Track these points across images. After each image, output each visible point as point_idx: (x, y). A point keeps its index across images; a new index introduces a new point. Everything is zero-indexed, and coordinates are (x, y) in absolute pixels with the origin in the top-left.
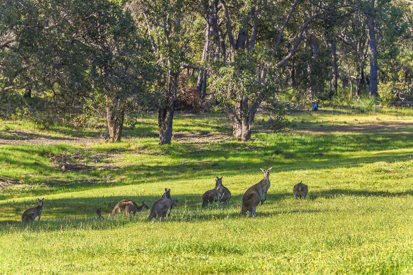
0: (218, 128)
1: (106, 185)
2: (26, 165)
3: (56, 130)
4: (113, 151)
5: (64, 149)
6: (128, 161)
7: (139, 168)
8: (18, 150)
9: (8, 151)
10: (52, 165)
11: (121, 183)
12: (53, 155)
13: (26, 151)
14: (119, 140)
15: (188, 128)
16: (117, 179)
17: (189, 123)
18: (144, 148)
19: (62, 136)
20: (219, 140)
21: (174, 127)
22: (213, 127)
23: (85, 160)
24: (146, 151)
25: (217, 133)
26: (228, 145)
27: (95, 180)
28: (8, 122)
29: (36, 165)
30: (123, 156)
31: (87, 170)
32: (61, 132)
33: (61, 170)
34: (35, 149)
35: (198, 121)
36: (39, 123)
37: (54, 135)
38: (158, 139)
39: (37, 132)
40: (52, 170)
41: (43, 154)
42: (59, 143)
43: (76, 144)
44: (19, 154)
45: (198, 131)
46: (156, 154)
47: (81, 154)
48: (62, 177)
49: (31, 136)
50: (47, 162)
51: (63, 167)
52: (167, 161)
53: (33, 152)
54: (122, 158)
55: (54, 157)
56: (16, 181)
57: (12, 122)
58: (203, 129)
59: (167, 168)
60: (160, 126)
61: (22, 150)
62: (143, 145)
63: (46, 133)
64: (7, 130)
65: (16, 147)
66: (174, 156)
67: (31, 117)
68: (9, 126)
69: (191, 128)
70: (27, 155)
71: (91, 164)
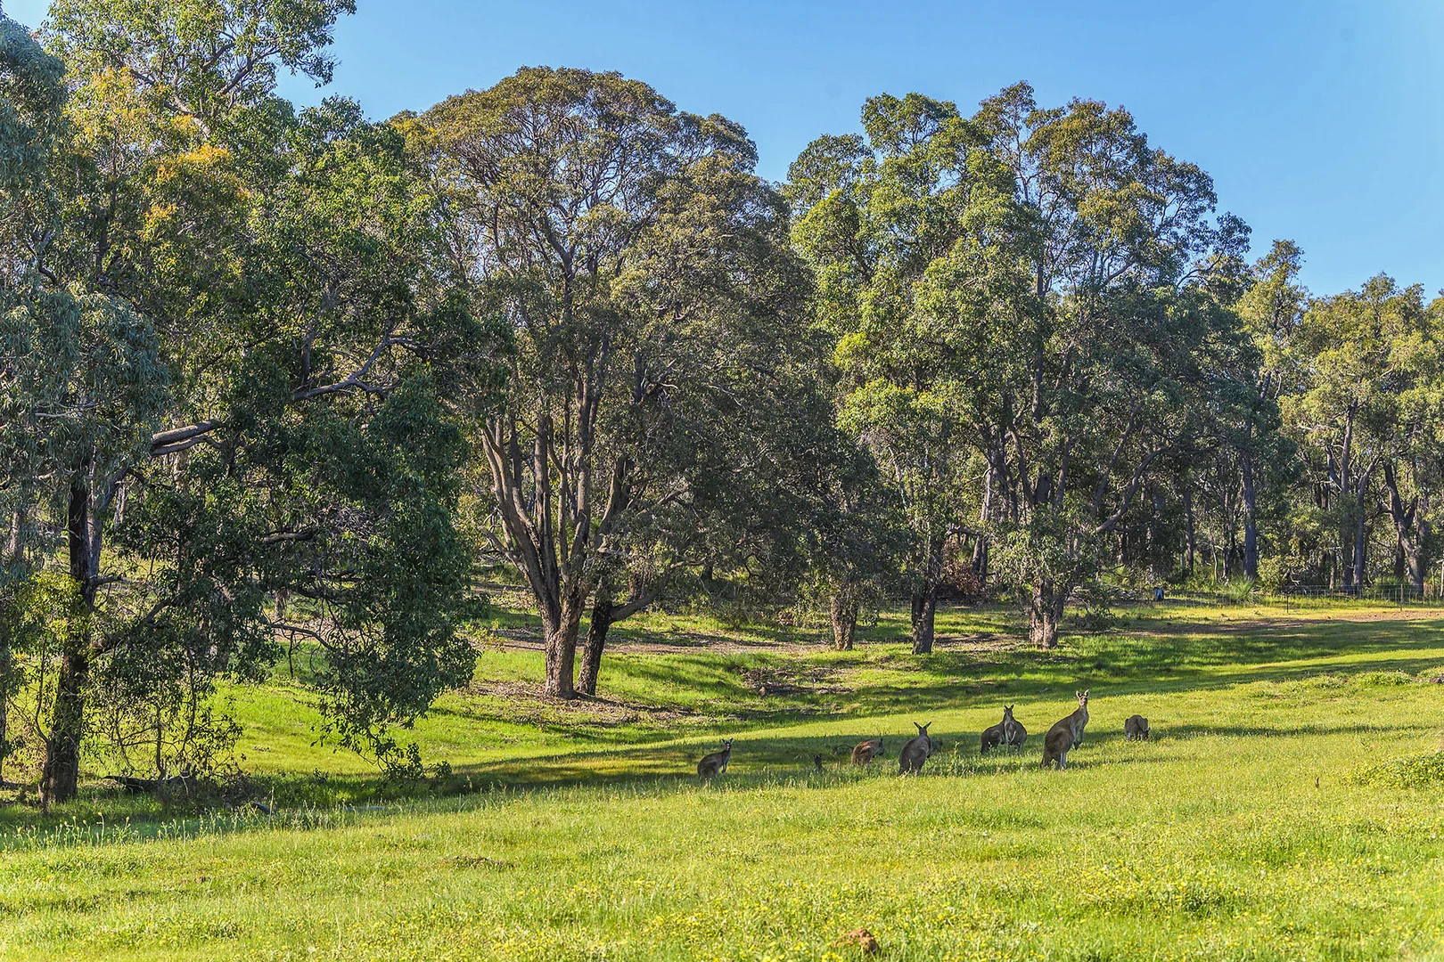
0: (1005, 627)
1: (830, 717)
2: (703, 686)
3: (751, 631)
4: (842, 663)
5: (763, 661)
6: (864, 680)
7: (882, 691)
8: (691, 661)
9: (675, 664)
10: (744, 685)
11: (853, 714)
12: (747, 670)
13: (704, 664)
14: (850, 648)
15: (959, 628)
16: (846, 709)
17: (960, 620)
18: (888, 659)
19: (761, 640)
20: (1008, 648)
21: (935, 627)
22: (998, 627)
23: (797, 678)
24: (892, 663)
25: (1005, 635)
26: (1022, 655)
27: (812, 710)
28: (676, 618)
29: (720, 686)
30: (855, 672)
31: (800, 693)
32: (758, 634)
33: (760, 694)
34: (719, 660)
35: (974, 616)
36: (726, 620)
37: (747, 638)
38: (912, 645)
39: (722, 634)
40: (745, 693)
41: (732, 667)
42: (756, 651)
43: (782, 653)
44: (694, 668)
45: (974, 632)
46: (908, 669)
47: (792, 668)
48: (759, 704)
49: (713, 640)
50: (737, 681)
51: (763, 690)
52: (927, 679)
53: (715, 665)
54: (855, 675)
55: (748, 674)
56: (689, 711)
57: (682, 618)
58: (982, 629)
59: (925, 691)
60: (914, 625)
61: (699, 663)
62: (887, 655)
63: (735, 636)
64: (675, 630)
65: (689, 658)
66: (935, 672)
67: (713, 609)
68: (678, 624)
69: (963, 628)
70: (705, 670)
71: (805, 685)
